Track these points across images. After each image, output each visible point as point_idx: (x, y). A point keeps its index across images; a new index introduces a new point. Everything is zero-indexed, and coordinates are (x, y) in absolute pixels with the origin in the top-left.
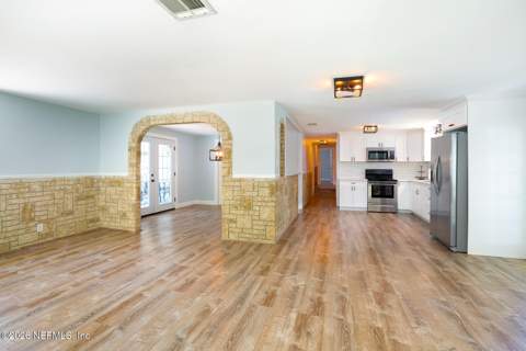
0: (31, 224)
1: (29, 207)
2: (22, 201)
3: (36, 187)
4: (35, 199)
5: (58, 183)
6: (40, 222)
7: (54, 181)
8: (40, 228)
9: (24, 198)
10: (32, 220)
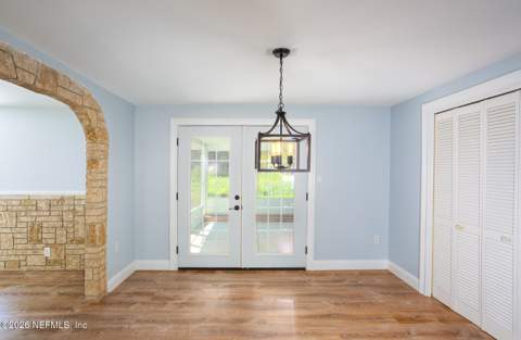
0: (39, 246)
1: (36, 227)
2: (29, 219)
3: (42, 205)
4: (43, 219)
5: (66, 202)
6: (47, 245)
7: (62, 199)
8: (47, 252)
9: (32, 216)
10: (40, 241)
